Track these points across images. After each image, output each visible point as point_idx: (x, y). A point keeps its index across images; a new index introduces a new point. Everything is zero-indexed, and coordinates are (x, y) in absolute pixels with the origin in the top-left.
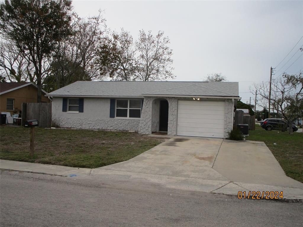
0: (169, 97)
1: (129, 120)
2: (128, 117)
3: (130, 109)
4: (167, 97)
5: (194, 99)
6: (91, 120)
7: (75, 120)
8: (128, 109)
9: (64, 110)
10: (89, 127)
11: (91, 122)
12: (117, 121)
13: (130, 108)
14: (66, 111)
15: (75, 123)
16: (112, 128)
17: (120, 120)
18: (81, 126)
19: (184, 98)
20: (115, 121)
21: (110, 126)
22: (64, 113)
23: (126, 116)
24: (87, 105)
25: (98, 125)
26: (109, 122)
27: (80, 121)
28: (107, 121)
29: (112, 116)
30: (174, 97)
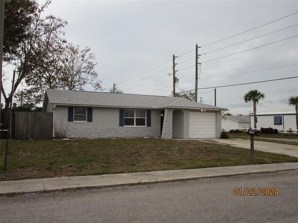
0: (184, 109)
1: (137, 128)
2: (135, 126)
3: (136, 119)
4: (183, 109)
5: (202, 111)
6: (101, 129)
7: (83, 129)
8: (135, 118)
9: (70, 119)
10: (99, 136)
11: (101, 131)
12: (127, 129)
13: (136, 117)
14: (72, 121)
15: (83, 133)
16: (121, 136)
17: (128, 129)
18: (90, 135)
19: (193, 109)
20: (125, 129)
21: (120, 134)
22: (70, 123)
23: (133, 125)
24: (95, 115)
25: (108, 134)
26: (118, 130)
27: (89, 131)
28: (117, 129)
29: (121, 125)
30: (187, 109)
